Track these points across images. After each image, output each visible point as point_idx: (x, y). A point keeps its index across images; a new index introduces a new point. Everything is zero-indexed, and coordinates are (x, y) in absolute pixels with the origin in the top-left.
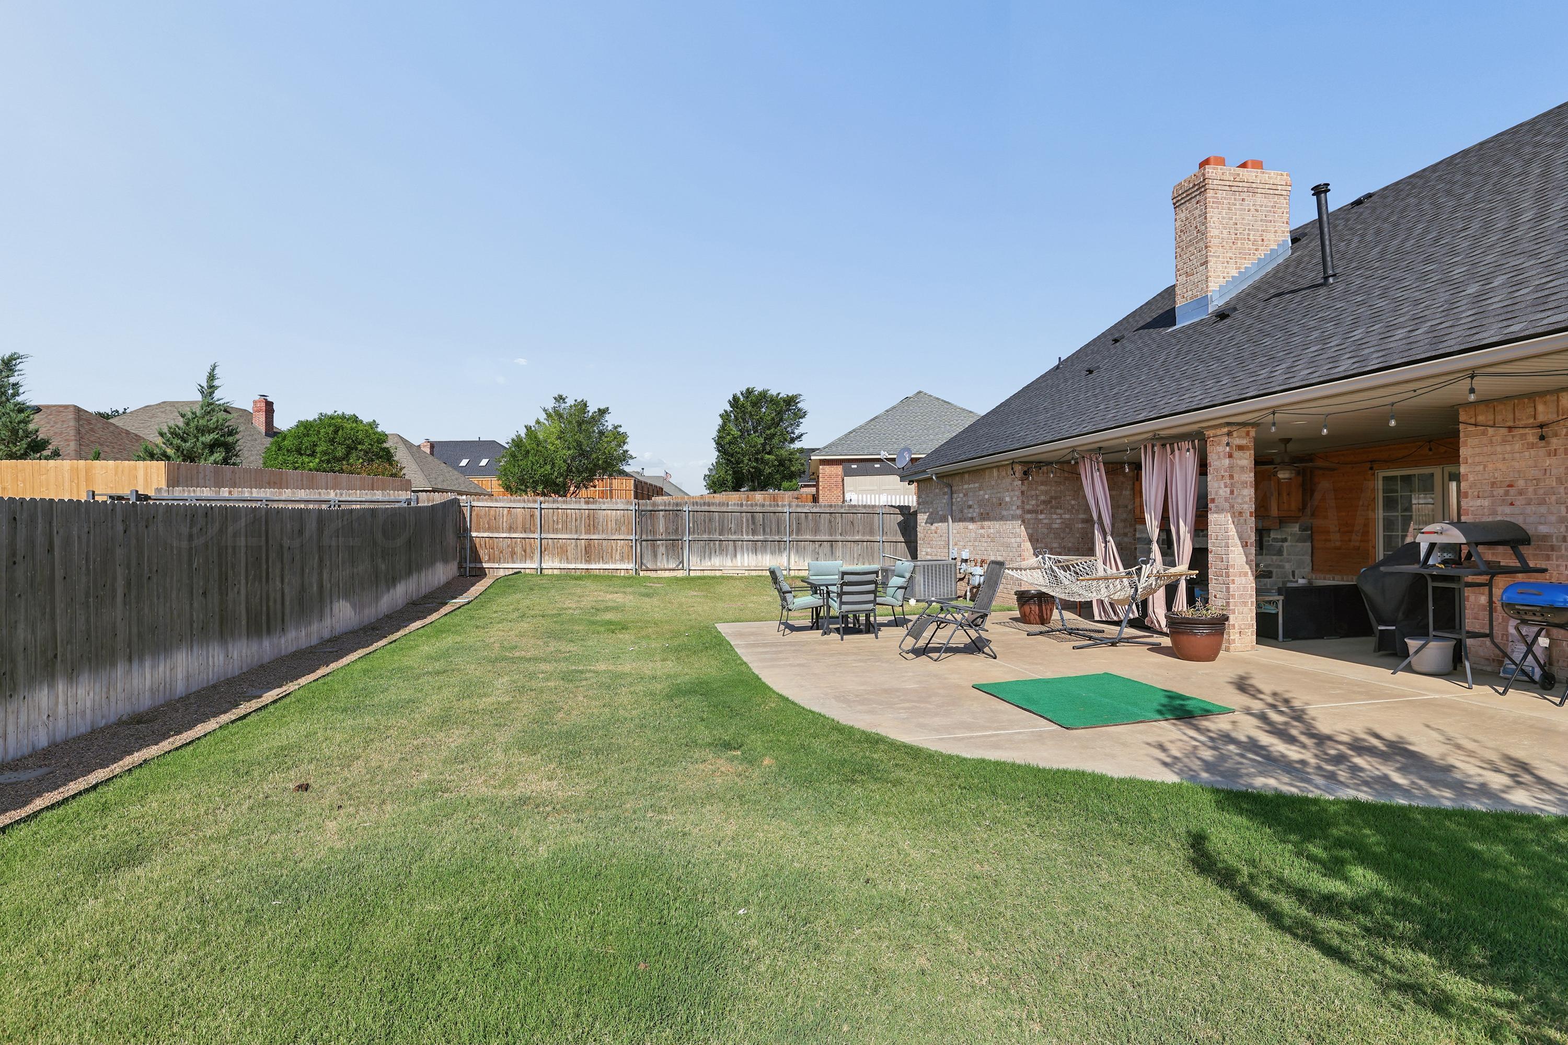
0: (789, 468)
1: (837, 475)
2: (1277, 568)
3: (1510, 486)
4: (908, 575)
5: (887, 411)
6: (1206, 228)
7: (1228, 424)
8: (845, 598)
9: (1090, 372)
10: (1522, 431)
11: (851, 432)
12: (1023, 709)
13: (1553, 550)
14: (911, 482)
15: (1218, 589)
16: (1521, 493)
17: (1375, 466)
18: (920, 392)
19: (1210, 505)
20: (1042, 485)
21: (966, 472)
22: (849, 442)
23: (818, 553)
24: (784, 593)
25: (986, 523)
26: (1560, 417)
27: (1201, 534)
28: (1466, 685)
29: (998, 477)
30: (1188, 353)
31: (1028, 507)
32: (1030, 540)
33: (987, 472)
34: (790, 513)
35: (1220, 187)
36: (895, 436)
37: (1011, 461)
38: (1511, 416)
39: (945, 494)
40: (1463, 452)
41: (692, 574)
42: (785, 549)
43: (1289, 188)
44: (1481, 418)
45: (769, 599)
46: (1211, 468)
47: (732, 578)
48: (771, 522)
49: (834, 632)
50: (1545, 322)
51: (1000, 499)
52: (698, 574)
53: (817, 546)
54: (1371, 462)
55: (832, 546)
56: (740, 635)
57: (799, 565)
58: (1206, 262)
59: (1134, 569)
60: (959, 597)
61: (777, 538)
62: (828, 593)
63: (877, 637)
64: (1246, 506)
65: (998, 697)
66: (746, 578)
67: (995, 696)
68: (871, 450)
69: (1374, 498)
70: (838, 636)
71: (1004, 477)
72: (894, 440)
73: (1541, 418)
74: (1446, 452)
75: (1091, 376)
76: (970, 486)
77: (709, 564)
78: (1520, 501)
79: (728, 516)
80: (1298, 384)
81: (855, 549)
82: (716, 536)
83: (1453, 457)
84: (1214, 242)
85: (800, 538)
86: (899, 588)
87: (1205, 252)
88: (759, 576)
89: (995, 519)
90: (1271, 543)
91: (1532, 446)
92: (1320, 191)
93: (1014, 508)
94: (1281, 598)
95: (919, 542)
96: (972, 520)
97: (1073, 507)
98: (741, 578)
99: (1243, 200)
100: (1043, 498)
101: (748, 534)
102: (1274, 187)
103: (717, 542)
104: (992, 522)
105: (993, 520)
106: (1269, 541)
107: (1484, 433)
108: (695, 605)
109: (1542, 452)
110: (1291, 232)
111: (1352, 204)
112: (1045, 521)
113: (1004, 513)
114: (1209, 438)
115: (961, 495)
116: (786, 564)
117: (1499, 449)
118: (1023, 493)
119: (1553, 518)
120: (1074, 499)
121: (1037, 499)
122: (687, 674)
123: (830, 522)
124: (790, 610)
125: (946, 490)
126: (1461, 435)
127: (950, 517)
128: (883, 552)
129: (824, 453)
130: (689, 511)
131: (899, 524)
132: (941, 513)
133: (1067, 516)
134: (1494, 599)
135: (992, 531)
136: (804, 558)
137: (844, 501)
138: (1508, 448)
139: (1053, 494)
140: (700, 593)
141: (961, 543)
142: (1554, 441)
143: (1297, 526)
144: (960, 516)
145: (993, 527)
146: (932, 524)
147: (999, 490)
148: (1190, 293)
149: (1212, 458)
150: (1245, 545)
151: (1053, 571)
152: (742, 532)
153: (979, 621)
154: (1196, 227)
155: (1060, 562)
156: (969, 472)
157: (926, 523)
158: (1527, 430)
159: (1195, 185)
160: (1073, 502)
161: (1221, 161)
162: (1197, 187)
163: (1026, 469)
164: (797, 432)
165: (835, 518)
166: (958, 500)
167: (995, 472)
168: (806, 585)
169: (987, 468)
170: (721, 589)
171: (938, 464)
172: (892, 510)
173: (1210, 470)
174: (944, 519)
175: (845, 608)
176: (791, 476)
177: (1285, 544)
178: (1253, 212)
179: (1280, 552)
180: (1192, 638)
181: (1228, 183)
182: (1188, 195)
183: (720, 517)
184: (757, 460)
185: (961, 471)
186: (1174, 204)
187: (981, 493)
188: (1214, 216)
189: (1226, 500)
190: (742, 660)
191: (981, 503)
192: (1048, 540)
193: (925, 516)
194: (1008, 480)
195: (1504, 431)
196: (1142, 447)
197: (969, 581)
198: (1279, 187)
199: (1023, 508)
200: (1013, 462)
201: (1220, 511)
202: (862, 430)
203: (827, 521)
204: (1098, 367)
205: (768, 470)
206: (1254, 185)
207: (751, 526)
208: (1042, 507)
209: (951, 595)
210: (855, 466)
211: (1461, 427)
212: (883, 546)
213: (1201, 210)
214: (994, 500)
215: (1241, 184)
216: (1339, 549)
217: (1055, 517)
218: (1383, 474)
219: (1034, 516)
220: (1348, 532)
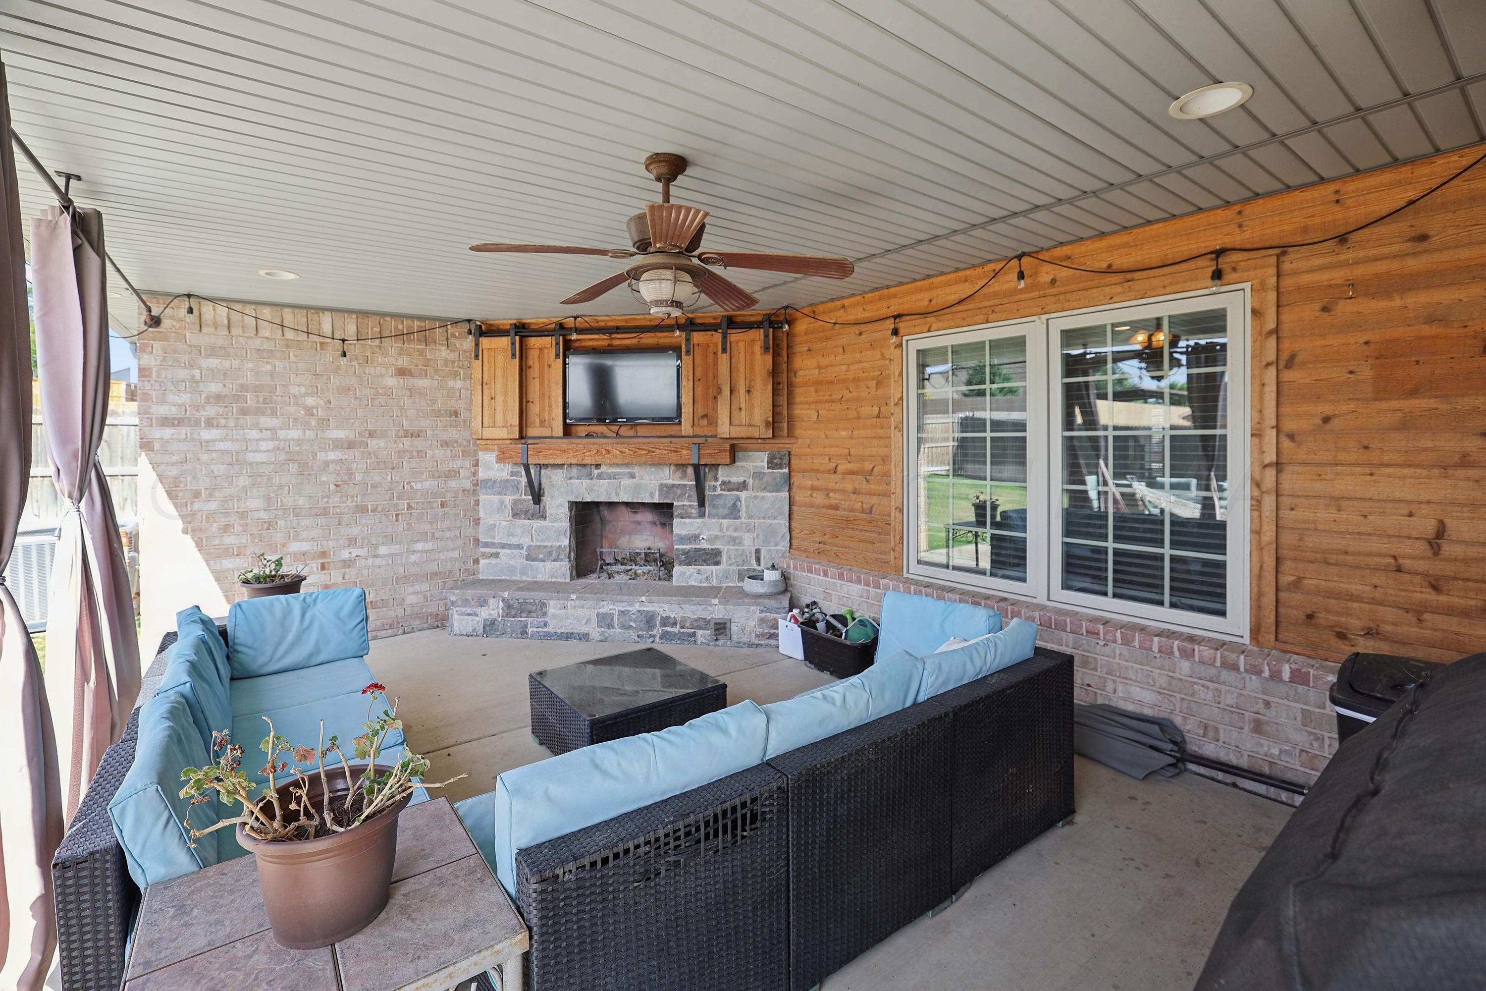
2: (728, 543)
17: (902, 325)
20: (211, 355)
27: (596, 472)
54: (895, 317)
69: (902, 398)
74: (1053, 281)
90: (719, 492)
97: (309, 411)
100: (214, 387)
106: (715, 488)
139: (248, 378)
143: (765, 456)
177: (743, 495)
179: (734, 512)
192: (231, 492)
208: (211, 411)
216: (836, 508)
217: (253, 434)
218: (915, 343)
219: (183, 431)
220: (851, 473)
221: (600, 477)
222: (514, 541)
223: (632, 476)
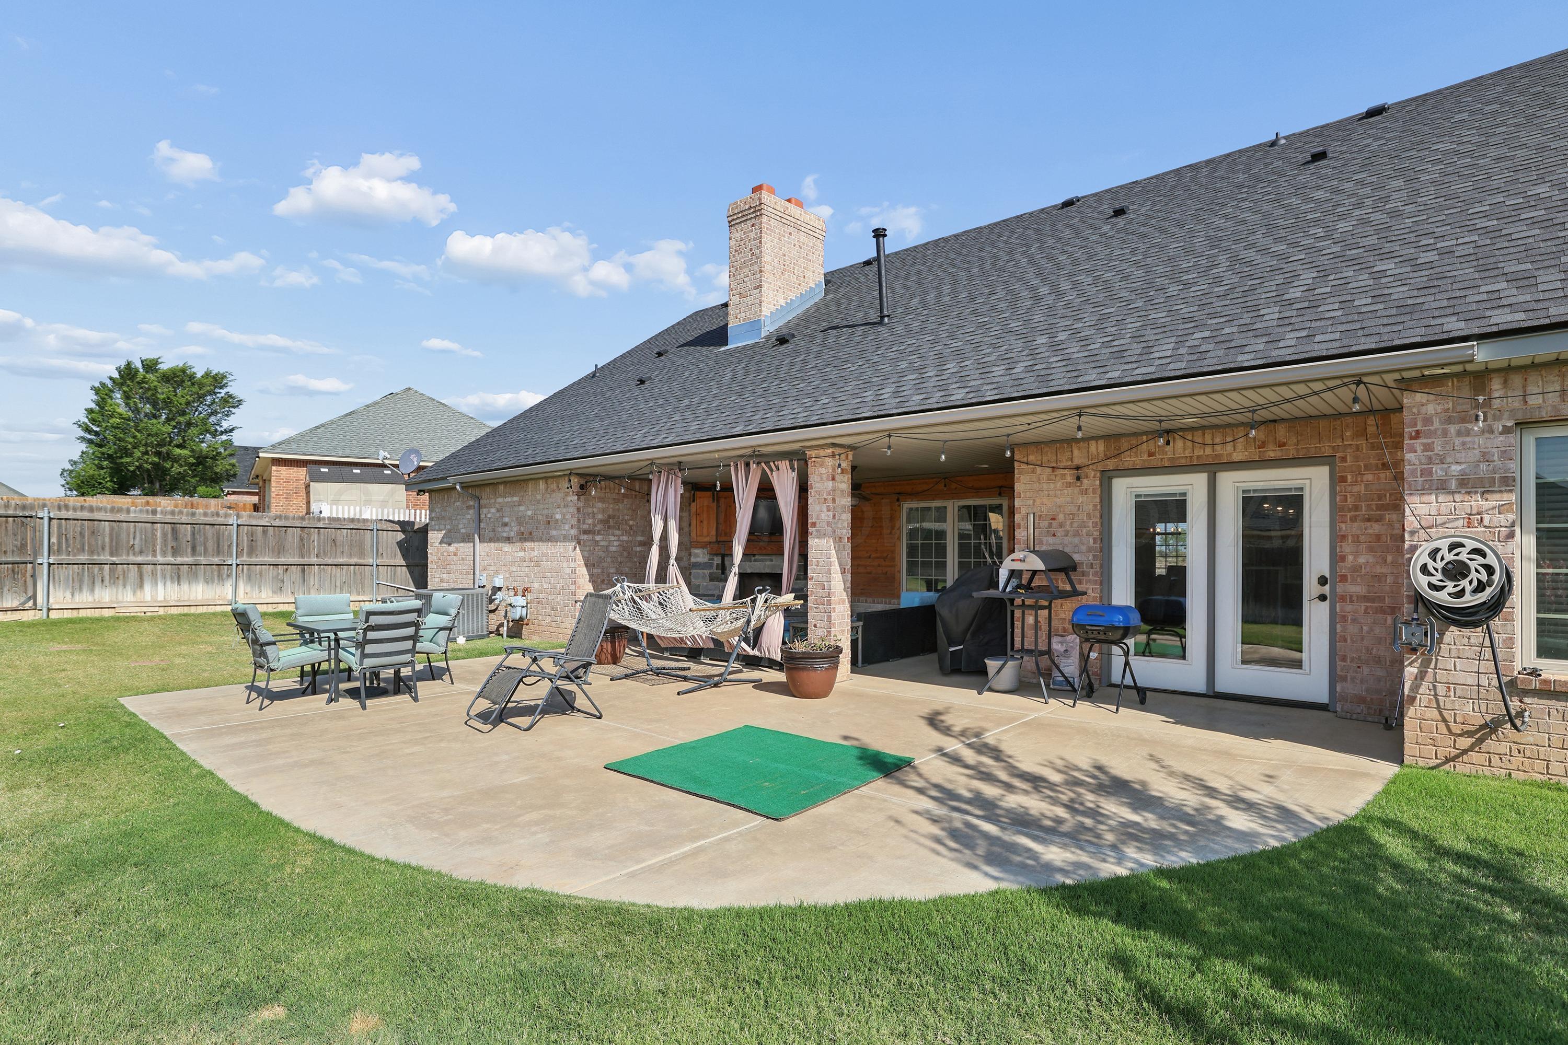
0: (211, 468)
1: (298, 480)
3: (1053, 519)
4: (453, 612)
5: (368, 406)
6: (761, 252)
7: (834, 445)
8: (369, 649)
9: (642, 382)
10: (1062, 471)
11: (317, 428)
12: (697, 795)
13: (1083, 575)
14: (421, 492)
15: (819, 618)
16: (1061, 525)
17: (901, 498)
18: (409, 389)
19: (810, 529)
20: (600, 502)
21: (501, 483)
22: (315, 439)
23: (283, 581)
24: (262, 645)
25: (528, 544)
26: (1090, 462)
27: (753, 558)
28: (1043, 700)
29: (546, 490)
30: (759, 371)
31: (585, 527)
32: (586, 566)
33: (530, 485)
34: (238, 525)
35: (773, 216)
36: (380, 437)
37: (568, 472)
38: (1054, 458)
39: (469, 507)
40: (1018, 487)
41: (54, 615)
42: (229, 576)
43: (824, 234)
44: (1032, 458)
45: (210, 649)
46: (812, 491)
47: (134, 619)
48: (206, 539)
49: (344, 696)
50: (1137, 372)
51: (547, 516)
52: (67, 614)
53: (281, 571)
54: (898, 494)
55: (303, 571)
56: (178, 715)
57: (252, 598)
58: (760, 286)
59: (748, 599)
60: (491, 633)
61: (216, 560)
62: (337, 640)
63: (416, 699)
64: (845, 531)
65: (652, 782)
66: (160, 618)
67: (647, 780)
68: (348, 451)
69: (900, 527)
70: (355, 704)
71: (553, 491)
72: (377, 442)
73: (1077, 461)
75: (643, 387)
76: (506, 500)
77: (90, 599)
78: (1060, 533)
79: (128, 528)
80: (935, 406)
81: (338, 575)
82: (105, 557)
83: (1007, 490)
84: (767, 268)
85: (254, 560)
86: (441, 629)
87: (758, 276)
88: (185, 615)
89: (541, 540)
91: (1069, 485)
92: (879, 234)
93: (567, 527)
94: (861, 623)
95: (430, 566)
96: (508, 540)
97: (631, 527)
98: (152, 619)
99: (790, 234)
100: (600, 516)
101: (164, 554)
102: (813, 229)
103: (107, 567)
104: (537, 544)
105: (537, 541)
107: (1033, 471)
108: (68, 667)
109: (1077, 490)
110: (825, 274)
111: (864, 263)
112: (603, 543)
113: (554, 533)
114: (810, 458)
115: (493, 510)
116: (230, 596)
117: (1045, 486)
118: (579, 510)
119: (1084, 548)
120: (632, 519)
121: (594, 518)
122: (83, 815)
123: (302, 539)
124: (272, 670)
125: (471, 503)
126: (1016, 471)
127: (476, 537)
128: (377, 578)
129: (279, 450)
130: (50, 519)
131: (400, 544)
132: (463, 531)
133: (625, 538)
134: (1039, 619)
135: (536, 553)
136: (260, 587)
137: (308, 513)
138: (1052, 486)
139: (611, 512)
140: (72, 647)
141: (492, 568)
142: (1085, 481)
144: (491, 535)
145: (536, 549)
146: (450, 545)
147: (547, 506)
148: (743, 314)
149: (813, 480)
150: (843, 572)
151: (635, 602)
152: (154, 551)
153: (581, 671)
154: (751, 250)
155: (640, 591)
156: (505, 483)
157: (440, 543)
158: (1066, 471)
159: (751, 207)
160: (631, 523)
161: (772, 191)
162: (753, 210)
163: (583, 482)
164: (225, 425)
165: (309, 534)
166: (489, 515)
167: (542, 485)
168: (291, 630)
169: (531, 479)
170: (117, 637)
171: (462, 471)
172: (389, 526)
173: (811, 492)
174: (468, 538)
175: (368, 662)
176: (216, 480)
178: (797, 248)
180: (812, 674)
181: (779, 214)
182: (743, 216)
183: (112, 529)
184: (158, 454)
185: (495, 481)
186: (729, 222)
187: (522, 508)
188: (768, 242)
189: (829, 524)
190: (200, 767)
191: (520, 521)
192: (605, 565)
193: (440, 535)
194: (560, 495)
195: (1049, 470)
196: (732, 464)
197: (506, 613)
198: (817, 231)
199: (579, 528)
200: (571, 473)
201: (821, 535)
202: (335, 426)
203: (296, 540)
204: (650, 378)
205: (176, 469)
206: (799, 222)
207: (171, 543)
208: (598, 527)
209: (482, 631)
210: (326, 470)
211: (1016, 464)
212: (378, 571)
213: (756, 234)
214: (540, 517)
215: (789, 218)
216: (870, 573)
217: (612, 538)
218: (907, 505)
219: (590, 537)
220: (878, 558)
221: (755, 561)
222: (710, 593)
223: (772, 560)
